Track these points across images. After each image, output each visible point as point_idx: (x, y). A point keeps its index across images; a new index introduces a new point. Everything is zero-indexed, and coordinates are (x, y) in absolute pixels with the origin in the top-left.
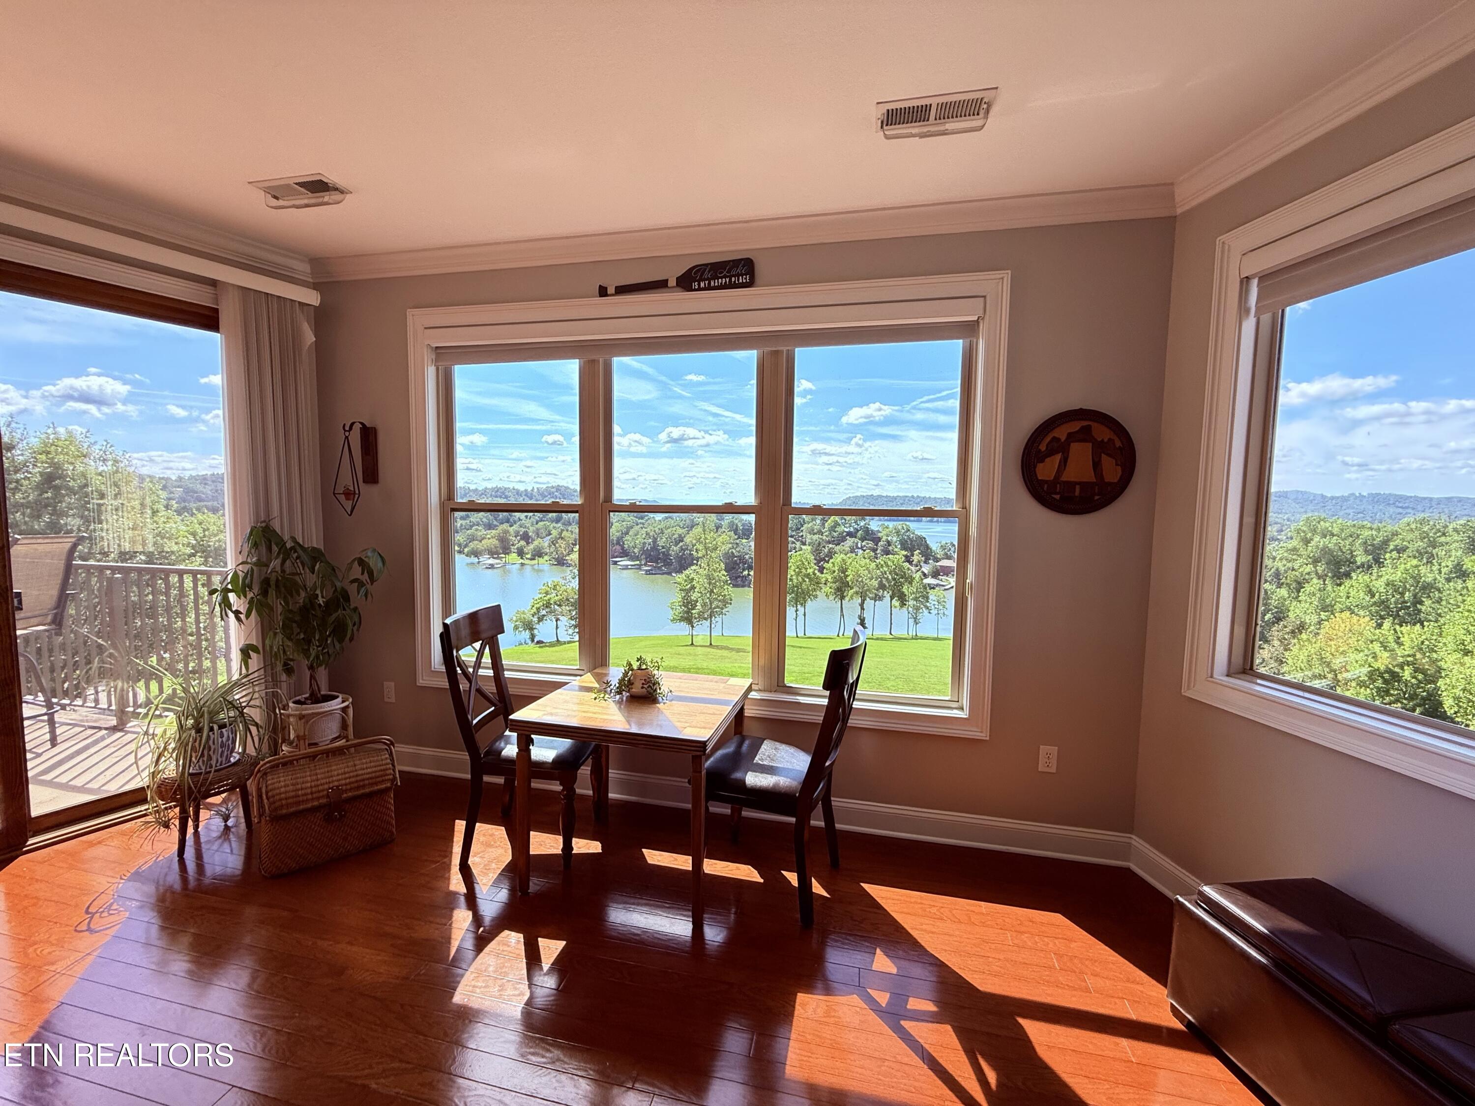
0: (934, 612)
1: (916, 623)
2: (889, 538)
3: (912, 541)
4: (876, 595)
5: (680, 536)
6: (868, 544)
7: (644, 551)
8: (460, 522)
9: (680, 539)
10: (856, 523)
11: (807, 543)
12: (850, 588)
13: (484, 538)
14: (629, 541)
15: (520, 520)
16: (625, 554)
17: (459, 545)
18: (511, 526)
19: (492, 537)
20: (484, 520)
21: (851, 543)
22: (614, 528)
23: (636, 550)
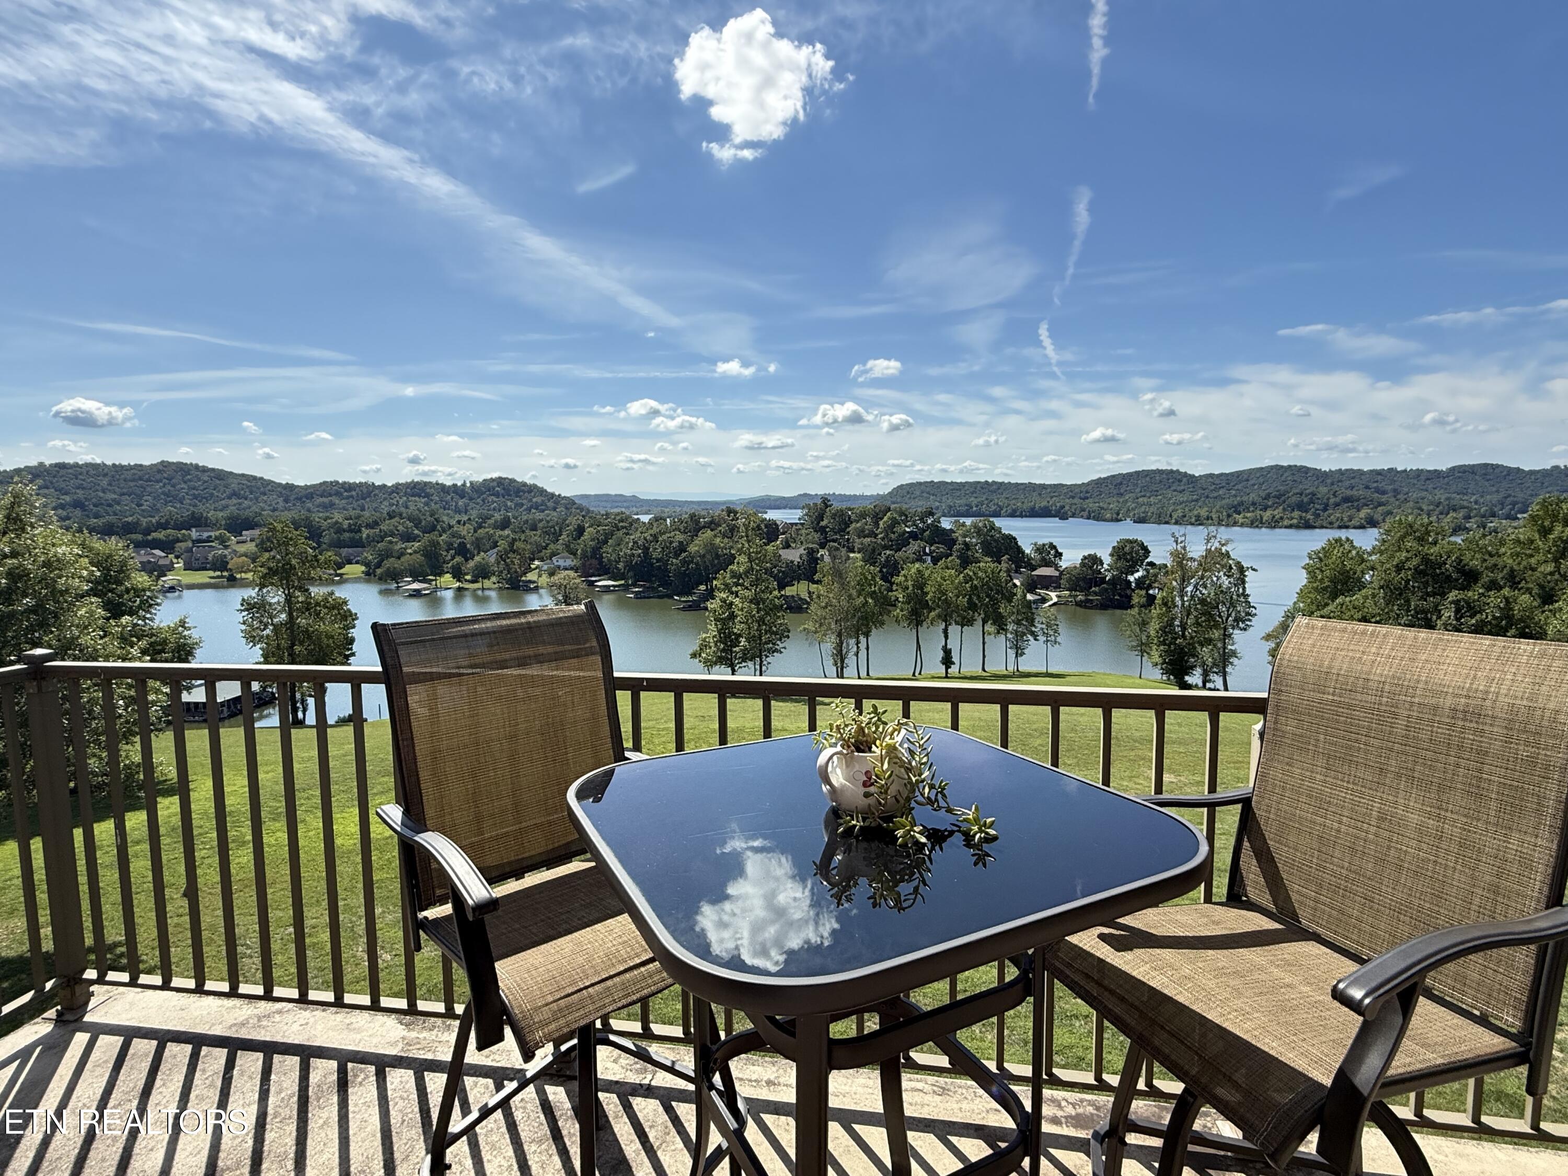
2: (968, 539)
4: (964, 618)
5: (681, 543)
6: (938, 548)
7: (630, 566)
8: (365, 532)
9: (682, 548)
10: (922, 520)
11: (856, 549)
12: (931, 609)
13: (403, 554)
14: (608, 552)
15: (450, 527)
16: (605, 571)
17: (367, 565)
18: (441, 536)
19: (415, 552)
20: (400, 528)
21: (916, 547)
22: (586, 535)
23: (621, 566)
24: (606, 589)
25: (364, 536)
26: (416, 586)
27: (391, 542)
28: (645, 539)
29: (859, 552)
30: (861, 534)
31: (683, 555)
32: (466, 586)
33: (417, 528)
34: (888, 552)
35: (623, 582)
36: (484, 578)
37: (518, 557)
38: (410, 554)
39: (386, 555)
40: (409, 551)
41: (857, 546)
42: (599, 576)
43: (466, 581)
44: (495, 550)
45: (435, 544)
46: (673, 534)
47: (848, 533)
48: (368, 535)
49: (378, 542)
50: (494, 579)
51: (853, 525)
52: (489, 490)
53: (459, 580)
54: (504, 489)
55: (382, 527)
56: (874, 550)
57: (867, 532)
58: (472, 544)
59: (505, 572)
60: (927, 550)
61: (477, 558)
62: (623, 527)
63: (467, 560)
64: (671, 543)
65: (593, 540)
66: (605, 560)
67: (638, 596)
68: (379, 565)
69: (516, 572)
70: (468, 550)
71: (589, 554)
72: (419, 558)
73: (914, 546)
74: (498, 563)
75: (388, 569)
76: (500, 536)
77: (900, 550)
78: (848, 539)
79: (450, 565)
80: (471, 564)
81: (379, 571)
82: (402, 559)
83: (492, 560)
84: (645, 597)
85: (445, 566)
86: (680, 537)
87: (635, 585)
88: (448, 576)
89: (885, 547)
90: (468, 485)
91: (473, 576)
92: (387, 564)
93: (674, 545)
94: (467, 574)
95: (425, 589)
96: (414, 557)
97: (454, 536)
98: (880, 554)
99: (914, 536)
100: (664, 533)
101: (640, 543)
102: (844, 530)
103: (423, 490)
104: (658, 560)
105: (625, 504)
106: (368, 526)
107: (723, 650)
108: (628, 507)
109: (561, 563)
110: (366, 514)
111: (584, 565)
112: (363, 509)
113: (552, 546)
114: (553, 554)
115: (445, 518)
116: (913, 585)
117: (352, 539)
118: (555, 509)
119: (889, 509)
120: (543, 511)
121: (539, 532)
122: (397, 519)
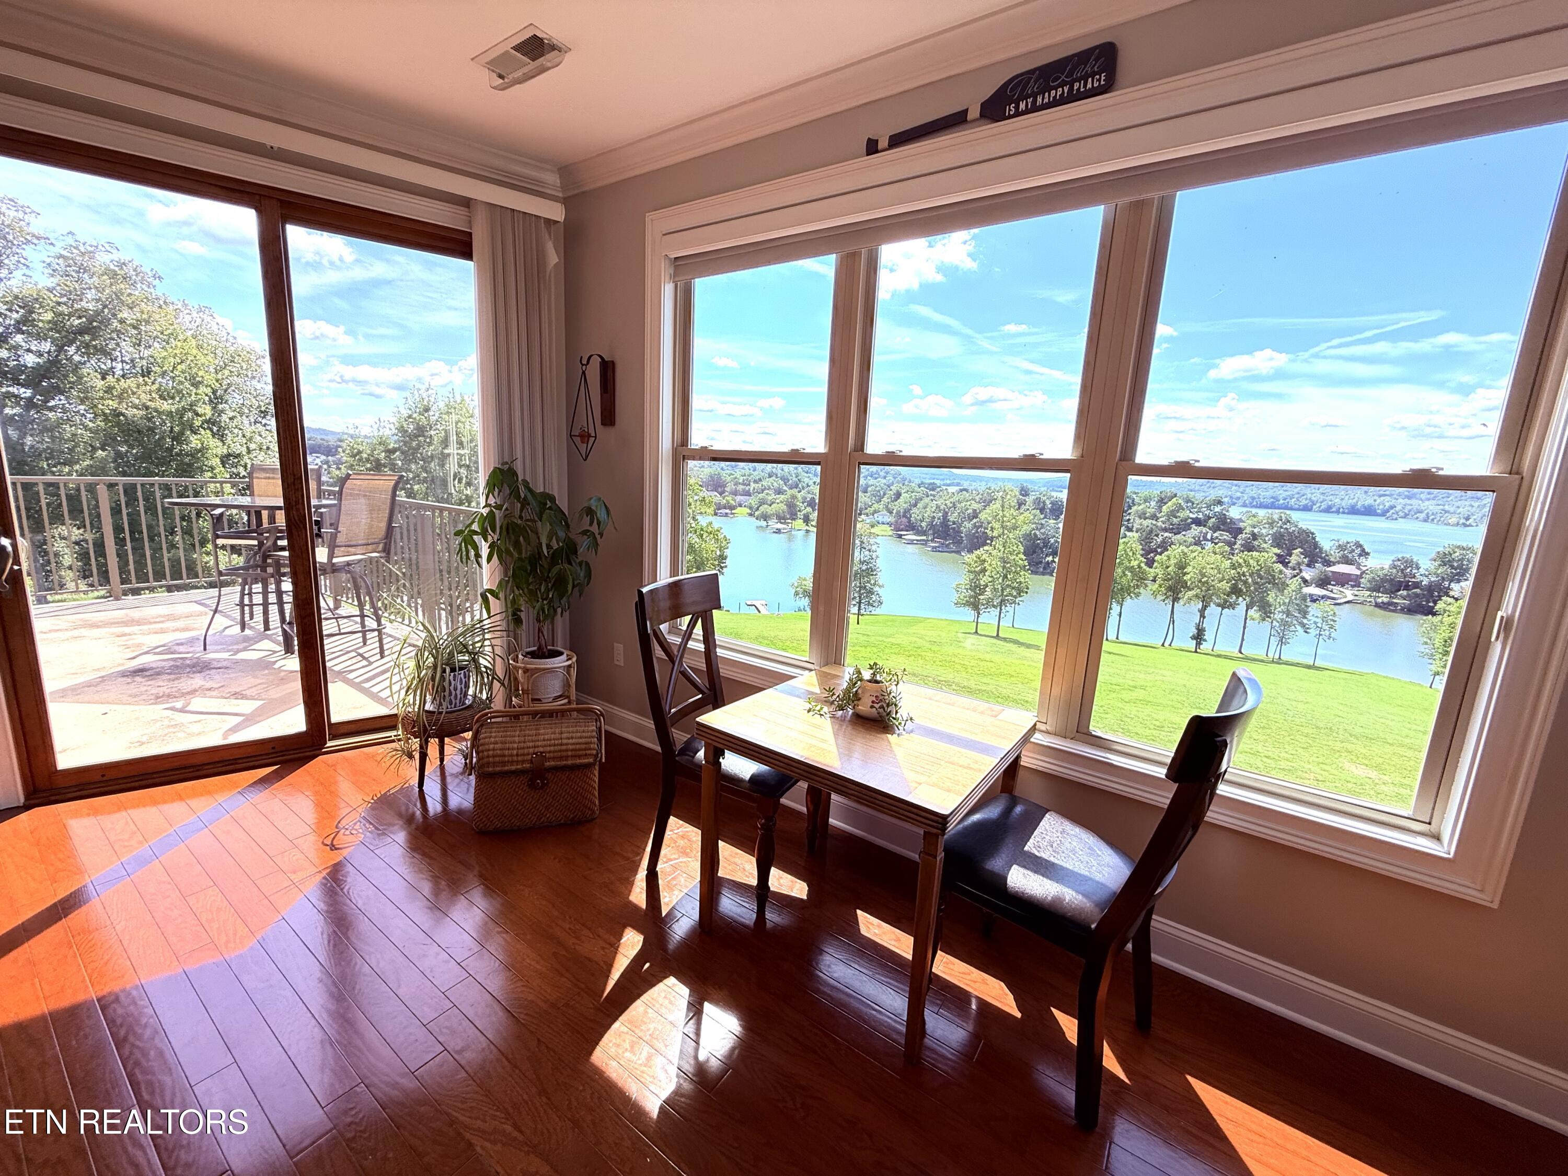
0: (1313, 632)
1: (1282, 641)
2: (1256, 530)
3: (1290, 534)
4: (1226, 601)
5: (975, 511)
6: (1221, 535)
7: (931, 525)
8: (753, 485)
9: (975, 515)
10: (1208, 507)
12: (1190, 589)
13: (773, 503)
14: (916, 514)
16: (911, 527)
17: (751, 508)
19: (781, 502)
20: (775, 484)
23: (924, 524)
24: (911, 542)
26: (780, 526)
27: (767, 494)
28: (947, 505)
35: (924, 538)
39: (762, 502)
40: (778, 501)
42: (907, 531)
45: (794, 497)
48: (754, 488)
49: (759, 494)
51: (1134, 508)
53: (807, 525)
55: (763, 483)
56: (1151, 531)
57: (1148, 515)
60: (1209, 537)
62: (931, 495)
63: (814, 511)
65: (906, 503)
66: (913, 519)
68: (758, 509)
71: (902, 514)
72: (783, 507)
73: (1195, 531)
75: (763, 512)
77: (1179, 533)
81: (757, 513)
82: (773, 506)
84: (939, 551)
85: (799, 513)
87: (932, 541)
88: (800, 521)
89: (1165, 530)
92: (762, 508)
93: (969, 511)
95: (784, 529)
96: (781, 505)
97: (809, 493)
98: (1157, 535)
99: (1198, 522)
100: (962, 502)
101: (942, 508)
104: (954, 523)
106: (755, 482)
108: (943, 480)
109: (880, 519)
111: (896, 522)
112: (754, 470)
113: (876, 506)
114: (875, 512)
116: (1175, 565)
117: (744, 490)
119: (1175, 495)
122: (774, 478)
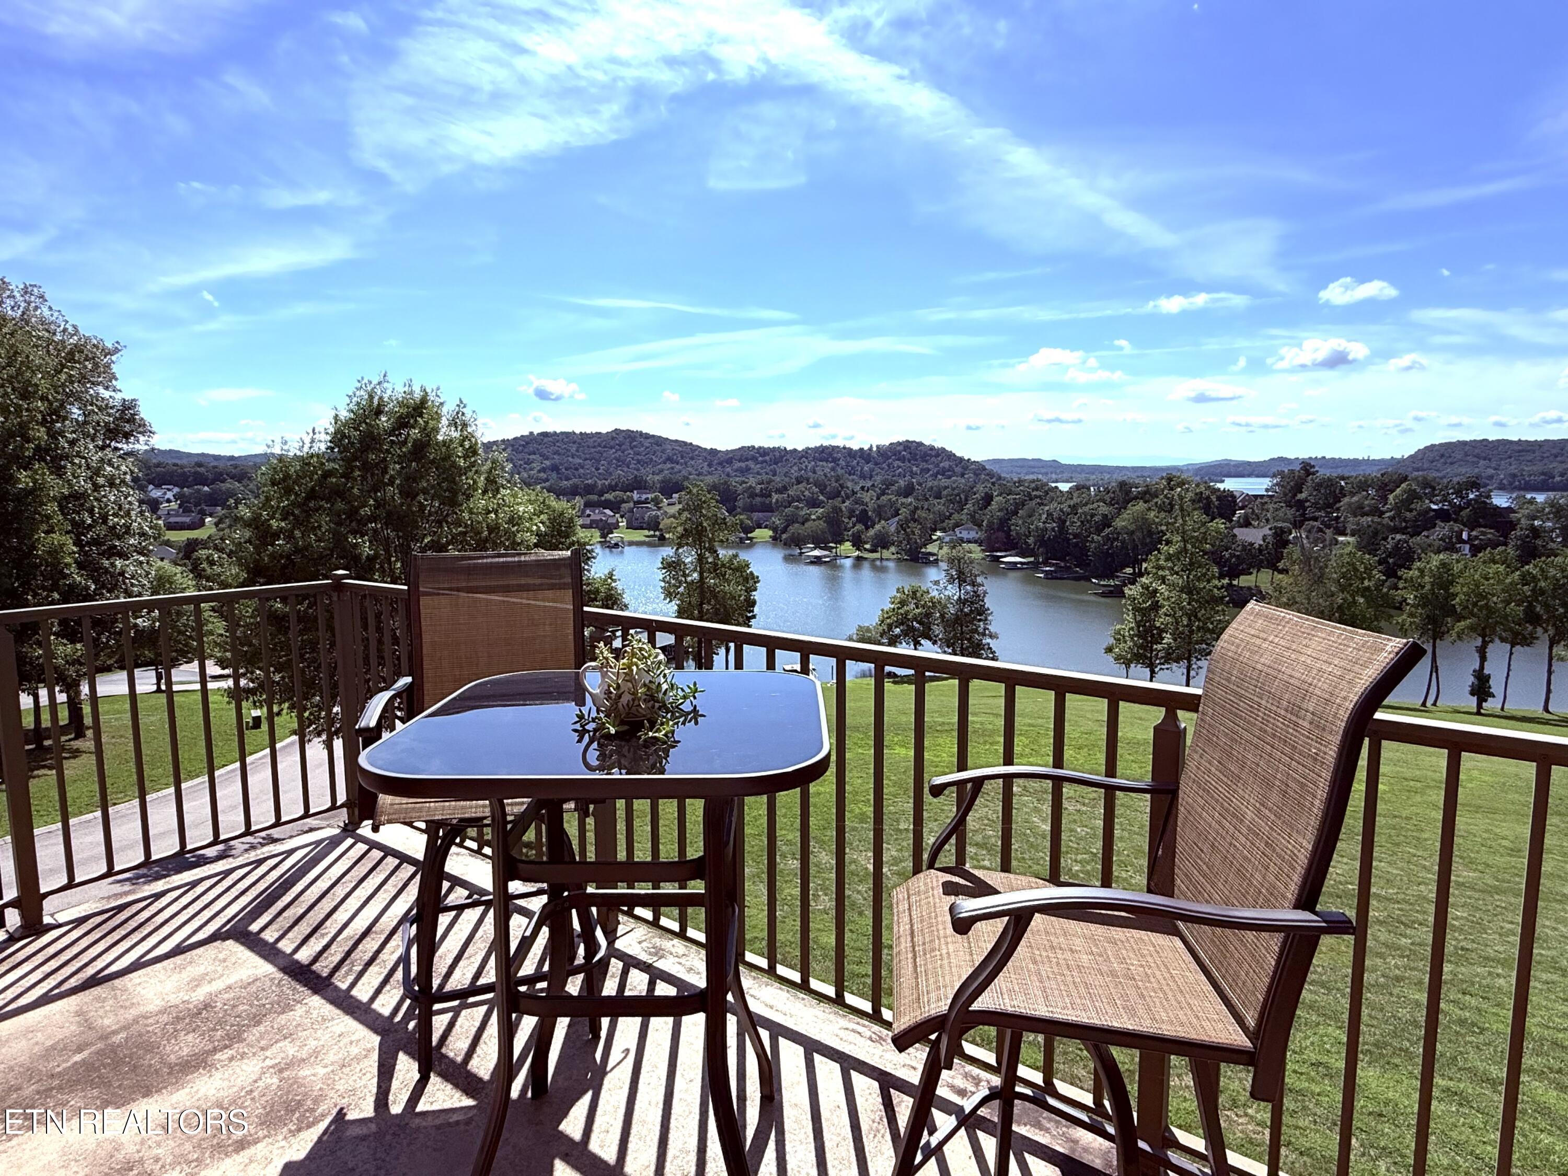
8: (775, 497)
9: (1106, 522)
10: (1458, 493)
11: (1348, 531)
12: (1460, 618)
13: (807, 520)
14: (1017, 525)
15: (854, 493)
16: (1012, 546)
17: (774, 530)
18: (844, 502)
19: (819, 518)
20: (807, 493)
21: (1446, 531)
22: (994, 505)
23: (1031, 540)
24: (1013, 566)
25: (774, 501)
26: (817, 553)
27: (797, 508)
28: (1061, 510)
29: (1353, 535)
30: (1358, 510)
31: (1107, 531)
32: (866, 555)
33: (822, 494)
34: (1398, 537)
35: (1032, 559)
36: (883, 548)
37: (919, 526)
38: (814, 520)
39: (791, 521)
40: (813, 517)
41: (1350, 527)
42: (1006, 551)
43: (866, 550)
44: (896, 519)
45: (837, 510)
46: (1095, 505)
47: (1338, 509)
48: (777, 500)
49: (785, 507)
50: (893, 549)
51: (1346, 500)
52: (895, 455)
53: (858, 549)
54: (910, 453)
55: (790, 492)
56: (1376, 533)
57: (1367, 508)
58: (874, 511)
59: (906, 542)
60: (1465, 536)
61: (877, 527)
62: (1036, 497)
63: (867, 528)
64: (1092, 516)
65: (1001, 510)
66: (1013, 533)
67: (1049, 576)
68: (784, 530)
69: (916, 542)
70: (869, 518)
71: (996, 526)
72: (822, 524)
73: (1442, 530)
74: (898, 532)
75: (793, 533)
76: (902, 504)
77: (1419, 534)
78: (1338, 518)
79: (850, 533)
80: (871, 532)
81: (784, 536)
82: (806, 525)
83: (893, 529)
84: (1057, 578)
85: (846, 533)
86: (1104, 509)
87: (1046, 563)
88: (848, 544)
89: (1396, 530)
90: (875, 449)
91: (872, 545)
92: (792, 529)
93: (1096, 519)
94: (866, 543)
95: (825, 556)
96: (817, 523)
97: (857, 503)
98: (1385, 539)
99: (1443, 515)
100: (1086, 504)
101: (1055, 515)
102: (1330, 506)
103: (830, 454)
104: (1076, 536)
105: (1043, 470)
106: (779, 491)
107: (1141, 647)
108: (1046, 474)
109: (965, 535)
110: (777, 479)
111: (989, 538)
112: (774, 475)
113: (956, 516)
114: (957, 525)
115: (849, 484)
116: (1432, 584)
117: (763, 504)
118: (962, 475)
119: (1405, 479)
120: (949, 477)
121: (942, 501)
122: (804, 484)
